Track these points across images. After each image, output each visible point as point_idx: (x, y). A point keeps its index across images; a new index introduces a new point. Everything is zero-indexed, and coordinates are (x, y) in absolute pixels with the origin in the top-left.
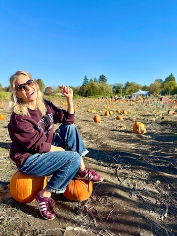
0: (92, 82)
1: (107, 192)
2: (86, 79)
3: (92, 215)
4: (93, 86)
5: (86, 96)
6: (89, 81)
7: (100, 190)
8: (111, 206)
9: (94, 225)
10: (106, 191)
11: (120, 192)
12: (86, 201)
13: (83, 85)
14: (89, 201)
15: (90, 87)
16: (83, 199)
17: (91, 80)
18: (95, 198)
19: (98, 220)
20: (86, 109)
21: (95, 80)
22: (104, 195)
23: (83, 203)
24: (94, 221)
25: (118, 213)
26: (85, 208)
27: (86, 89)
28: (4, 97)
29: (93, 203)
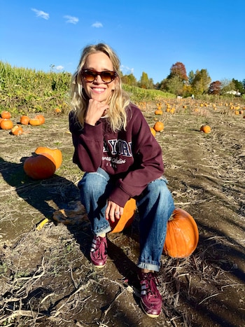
1: (224, 261)
3: (179, 287)
7: (214, 253)
8: (218, 287)
9: (173, 303)
10: (224, 259)
12: (181, 261)
14: (186, 262)
16: (175, 254)
18: (198, 262)
19: (183, 298)
22: (216, 263)
23: (175, 262)
24: (175, 297)
25: (224, 303)
26: (174, 271)
28: (153, 96)
29: (192, 269)
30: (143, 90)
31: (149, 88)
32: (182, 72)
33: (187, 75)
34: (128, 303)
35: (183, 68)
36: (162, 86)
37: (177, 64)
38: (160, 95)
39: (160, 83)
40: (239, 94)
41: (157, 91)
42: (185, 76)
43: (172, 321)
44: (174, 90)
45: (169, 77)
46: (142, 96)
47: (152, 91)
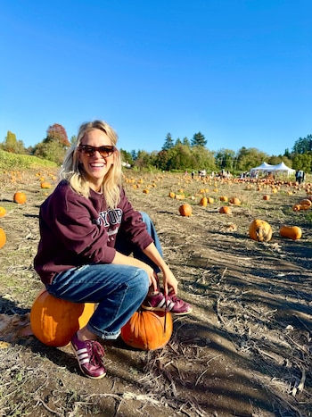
0: (180, 145)
1: (198, 339)
2: (169, 139)
3: (170, 377)
4: (180, 152)
5: (167, 169)
6: (174, 143)
7: (185, 334)
8: (204, 363)
9: (172, 394)
10: (196, 337)
11: (220, 340)
12: (159, 351)
13: (164, 150)
14: (164, 351)
15: (176, 153)
16: (154, 346)
17: (178, 141)
18: (175, 348)
19: (179, 385)
20: (166, 192)
21: (186, 141)
22: (192, 343)
23: (155, 354)
24: (171, 387)
25: (215, 376)
26: (158, 362)
27: (168, 157)
28: (27, 164)
29: (172, 355)
30: (12, 156)
31: (19, 153)
32: (62, 136)
33: (69, 140)
34: (132, 411)
35: (63, 131)
36: (37, 151)
37: (56, 126)
38: (36, 162)
39: (33, 146)
40: (129, 165)
41: (32, 157)
42: (66, 141)
43: (182, 411)
44: (54, 158)
45: (47, 141)
46: (13, 163)
47: (26, 157)
